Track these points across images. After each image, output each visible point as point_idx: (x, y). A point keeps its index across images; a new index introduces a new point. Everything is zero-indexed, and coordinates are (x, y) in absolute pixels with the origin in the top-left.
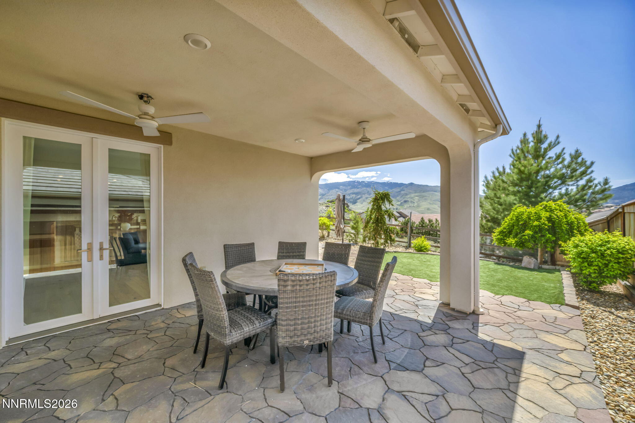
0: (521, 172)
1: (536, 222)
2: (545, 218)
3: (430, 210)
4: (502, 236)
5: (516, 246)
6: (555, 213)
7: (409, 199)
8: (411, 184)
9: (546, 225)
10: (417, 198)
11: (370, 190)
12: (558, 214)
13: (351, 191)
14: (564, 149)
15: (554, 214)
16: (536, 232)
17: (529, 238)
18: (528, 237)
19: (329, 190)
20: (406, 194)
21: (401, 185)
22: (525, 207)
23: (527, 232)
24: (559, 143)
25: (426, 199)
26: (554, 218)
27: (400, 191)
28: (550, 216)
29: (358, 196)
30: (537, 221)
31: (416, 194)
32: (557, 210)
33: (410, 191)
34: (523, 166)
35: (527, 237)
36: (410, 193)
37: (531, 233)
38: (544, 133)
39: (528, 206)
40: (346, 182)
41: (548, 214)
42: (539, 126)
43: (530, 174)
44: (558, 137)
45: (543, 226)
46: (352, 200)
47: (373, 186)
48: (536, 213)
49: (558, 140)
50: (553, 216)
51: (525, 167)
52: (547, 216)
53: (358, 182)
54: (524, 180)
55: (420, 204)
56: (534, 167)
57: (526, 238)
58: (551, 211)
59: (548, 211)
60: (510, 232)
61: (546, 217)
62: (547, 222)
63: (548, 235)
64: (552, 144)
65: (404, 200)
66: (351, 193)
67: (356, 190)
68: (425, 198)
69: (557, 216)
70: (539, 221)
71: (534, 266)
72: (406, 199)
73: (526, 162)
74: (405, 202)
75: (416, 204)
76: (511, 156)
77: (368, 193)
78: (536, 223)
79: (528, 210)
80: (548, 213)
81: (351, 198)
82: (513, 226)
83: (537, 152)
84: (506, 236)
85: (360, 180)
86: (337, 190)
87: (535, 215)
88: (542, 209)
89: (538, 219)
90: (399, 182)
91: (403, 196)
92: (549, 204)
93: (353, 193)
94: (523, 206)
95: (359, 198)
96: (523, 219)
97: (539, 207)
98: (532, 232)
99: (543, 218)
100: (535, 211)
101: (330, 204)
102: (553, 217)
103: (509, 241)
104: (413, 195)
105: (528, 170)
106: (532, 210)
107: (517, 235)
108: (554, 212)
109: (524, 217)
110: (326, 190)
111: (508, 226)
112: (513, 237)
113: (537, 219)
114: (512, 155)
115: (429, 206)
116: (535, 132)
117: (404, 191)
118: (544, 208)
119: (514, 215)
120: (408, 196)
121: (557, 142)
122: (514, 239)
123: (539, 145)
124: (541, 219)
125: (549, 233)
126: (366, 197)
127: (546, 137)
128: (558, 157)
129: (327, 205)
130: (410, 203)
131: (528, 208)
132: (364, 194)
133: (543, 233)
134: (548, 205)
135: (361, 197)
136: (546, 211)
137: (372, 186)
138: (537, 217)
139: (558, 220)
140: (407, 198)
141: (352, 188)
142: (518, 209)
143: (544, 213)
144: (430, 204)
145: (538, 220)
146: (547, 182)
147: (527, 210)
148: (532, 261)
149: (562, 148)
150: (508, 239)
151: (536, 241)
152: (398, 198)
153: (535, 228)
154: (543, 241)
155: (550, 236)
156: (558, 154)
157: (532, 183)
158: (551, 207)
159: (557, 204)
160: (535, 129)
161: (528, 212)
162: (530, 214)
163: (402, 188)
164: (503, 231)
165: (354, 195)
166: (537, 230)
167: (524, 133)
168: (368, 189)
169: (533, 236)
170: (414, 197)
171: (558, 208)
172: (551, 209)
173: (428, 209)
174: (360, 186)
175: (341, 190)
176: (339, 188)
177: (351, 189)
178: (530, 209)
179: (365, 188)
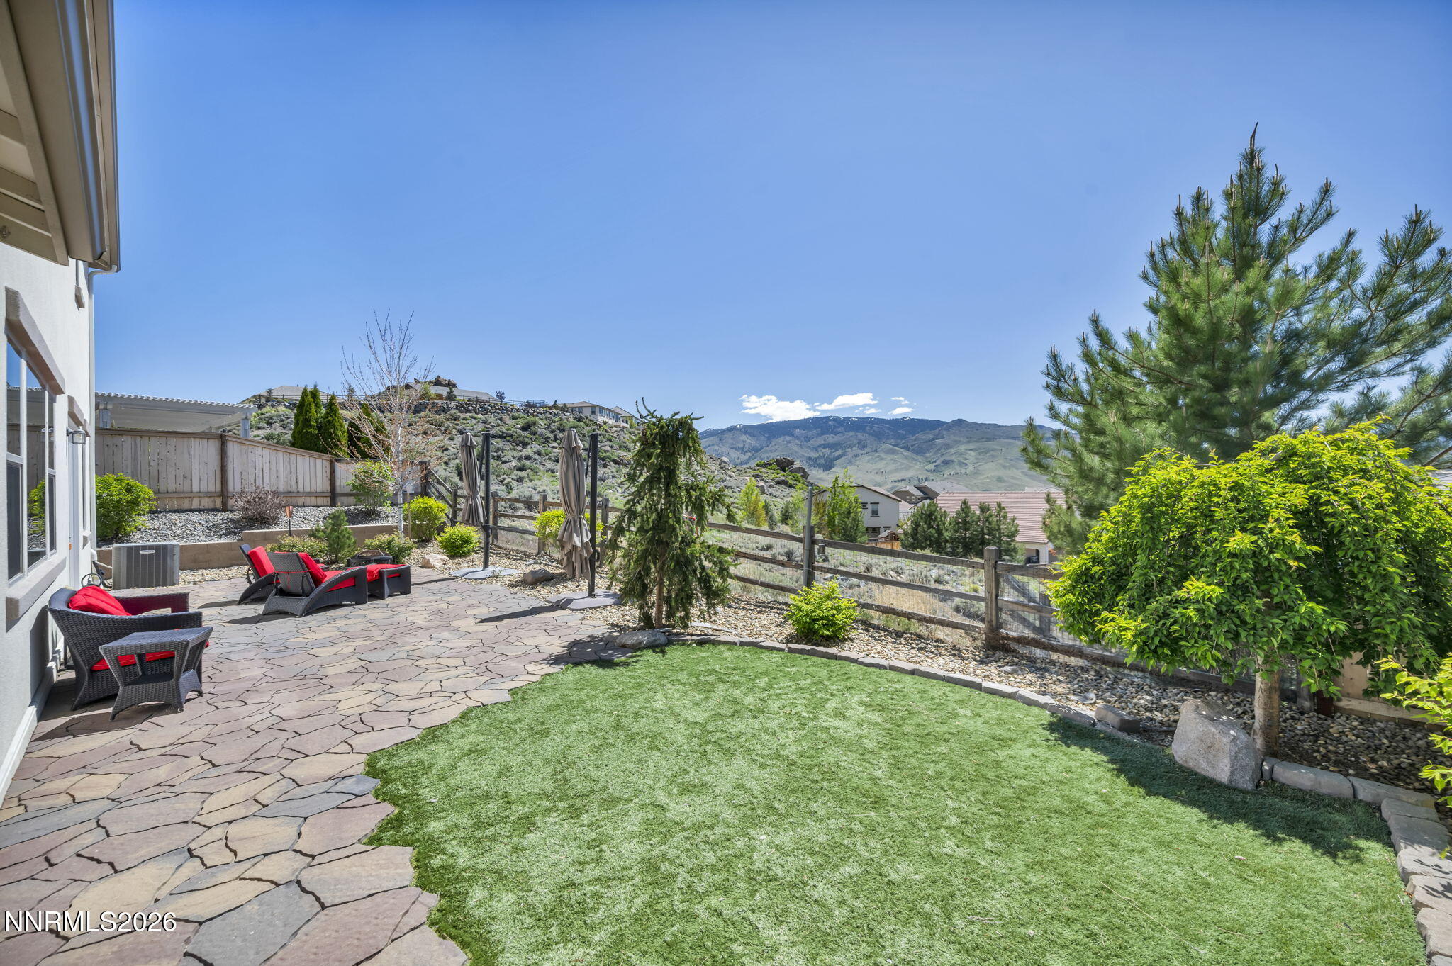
0: (1178, 323)
1: (1239, 534)
2: (1283, 515)
3: (1005, 481)
4: (1084, 594)
5: (1141, 652)
6: (1341, 486)
7: (953, 458)
8: (960, 422)
9: (1290, 549)
10: (972, 453)
11: (863, 438)
12: (1359, 493)
13: (821, 441)
14: (1351, 235)
15: (1336, 492)
16: (1239, 590)
17: (1203, 617)
18: (1201, 611)
19: (769, 439)
20: (948, 446)
21: (937, 424)
22: (1188, 462)
23: (1196, 587)
24: (1329, 215)
25: (993, 456)
26: (1333, 515)
27: (933, 439)
28: (1315, 502)
29: (837, 450)
30: (1244, 530)
31: (971, 446)
32: (1345, 470)
33: (958, 439)
34: (1185, 297)
35: (1191, 612)
36: (957, 442)
37: (1215, 591)
38: (1269, 173)
39: (1203, 458)
40: (809, 419)
41: (1299, 495)
42: (1251, 157)
43: (1215, 329)
44: (1326, 191)
45: (1278, 555)
46: (823, 462)
47: (871, 428)
48: (1237, 487)
49: (1327, 203)
50: (1328, 503)
51: (1196, 298)
52: (1297, 501)
53: (837, 420)
54: (1196, 361)
55: (980, 468)
56: (1234, 298)
57: (1189, 618)
58: (1320, 476)
59: (1298, 480)
60: (1119, 579)
61: (1296, 512)
62: (1296, 538)
63: (1307, 606)
64: (1304, 219)
65: (941, 459)
66: (820, 446)
67: (831, 439)
68: (992, 453)
69: (1352, 503)
70: (1255, 532)
71: (1232, 773)
72: (948, 458)
73: (1197, 282)
74: (946, 463)
75: (970, 468)
76: (1146, 278)
77: (859, 444)
78: (1240, 541)
79: (1203, 475)
80: (1300, 489)
81: (820, 457)
82: (1131, 551)
83: (1244, 244)
84: (1098, 597)
85: (842, 416)
86: (788, 438)
87: (1235, 499)
88: (1269, 471)
89: (1252, 519)
90: (931, 417)
91: (939, 450)
92: (1306, 442)
93: (825, 446)
94: (1180, 458)
95: (839, 457)
96: (1180, 519)
97: (1252, 462)
98: (1221, 584)
99: (1275, 513)
100: (1236, 477)
101: (763, 470)
102: (1329, 509)
103: (1108, 627)
104: (962, 448)
105: (1210, 312)
106: (1222, 474)
107: (1147, 593)
108: (1331, 480)
109: (1184, 508)
110: (762, 438)
111: (1115, 548)
112: (1131, 606)
113: (1246, 521)
114: (1151, 274)
115: (1001, 473)
116: (1236, 182)
117: (942, 438)
118: (1281, 461)
119: (1136, 497)
120: (953, 451)
121: (1322, 213)
122: (1134, 618)
123: (1250, 220)
124: (1264, 518)
125: (1312, 595)
126: (855, 453)
127: (1278, 192)
128: (1328, 268)
129: (757, 473)
130: (957, 467)
131: (1200, 468)
132: (851, 446)
133: (1275, 591)
134: (1301, 449)
135: (844, 454)
136: (1294, 478)
137: (868, 428)
138: (1242, 506)
139: (1355, 522)
140: (951, 454)
141: (822, 434)
142: (1152, 470)
143: (1279, 489)
144: (1004, 467)
145: (1251, 525)
146: (1286, 360)
147: (1196, 472)
148: (1225, 740)
149: (1343, 234)
150: (1105, 614)
151: (1243, 634)
152: (928, 455)
153: (1237, 565)
154: (1281, 636)
155: (1319, 609)
156: (1325, 257)
157: (1227, 368)
158: (1313, 455)
159: (1344, 441)
160: (1235, 166)
161: (1202, 485)
162: (1210, 495)
163: (937, 431)
164: (1088, 569)
165: (827, 450)
166: (1245, 575)
167: (1194, 192)
168: (860, 435)
169: (1223, 610)
170: (966, 451)
171: (1352, 460)
172: (1314, 465)
173: (999, 480)
174: (839, 430)
175: (798, 438)
176: (792, 435)
177: (819, 435)
178: (1213, 471)
179: (852, 434)
